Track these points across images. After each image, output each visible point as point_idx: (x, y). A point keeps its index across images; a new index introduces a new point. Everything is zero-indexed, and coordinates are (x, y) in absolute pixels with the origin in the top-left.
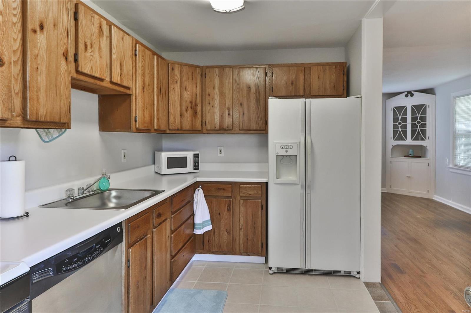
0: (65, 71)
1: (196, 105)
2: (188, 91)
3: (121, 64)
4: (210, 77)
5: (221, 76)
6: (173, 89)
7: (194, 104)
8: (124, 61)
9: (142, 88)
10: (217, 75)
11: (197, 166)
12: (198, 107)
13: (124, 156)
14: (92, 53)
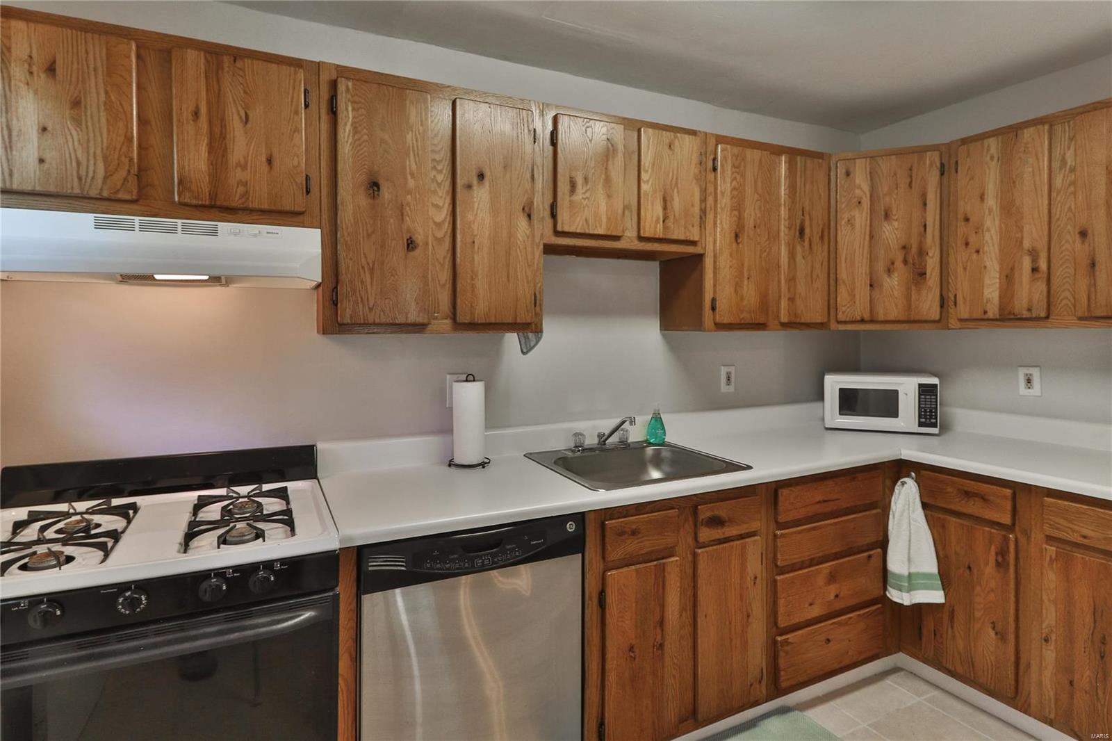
0: (525, 237)
1: (922, 252)
2: (896, 220)
3: (665, 200)
4: (969, 168)
5: (1006, 159)
6: (849, 221)
7: (914, 250)
8: (673, 192)
9: (733, 235)
10: (992, 158)
11: (931, 418)
12: (927, 258)
13: (729, 379)
14: (588, 195)
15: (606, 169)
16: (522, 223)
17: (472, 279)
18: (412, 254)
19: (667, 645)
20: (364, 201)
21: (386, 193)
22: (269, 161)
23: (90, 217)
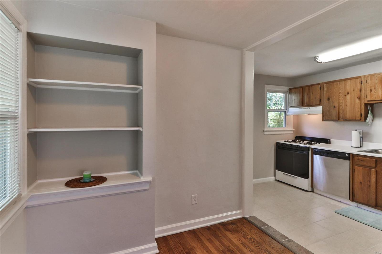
14: (375, 92)
15: (381, 85)
16: (357, 100)
17: (346, 112)
18: (335, 109)
20: (327, 101)
21: (331, 100)
22: (315, 98)
23: (298, 108)
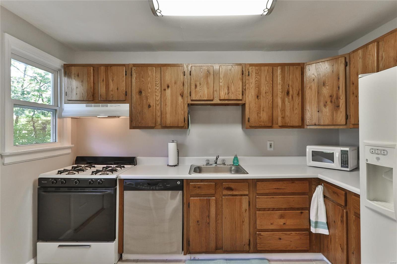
0: (181, 102)
1: (338, 98)
2: (328, 86)
3: (228, 87)
4: (354, 63)
5: (364, 58)
6: (310, 87)
7: (335, 97)
8: (231, 84)
9: (256, 97)
10: (360, 58)
11: (346, 164)
12: (340, 100)
13: (271, 146)
14: (201, 88)
15: (207, 80)
16: (180, 98)
17: (166, 114)
18: (150, 109)
19: (211, 224)
20: (138, 96)
21: (143, 94)
22: (117, 89)
